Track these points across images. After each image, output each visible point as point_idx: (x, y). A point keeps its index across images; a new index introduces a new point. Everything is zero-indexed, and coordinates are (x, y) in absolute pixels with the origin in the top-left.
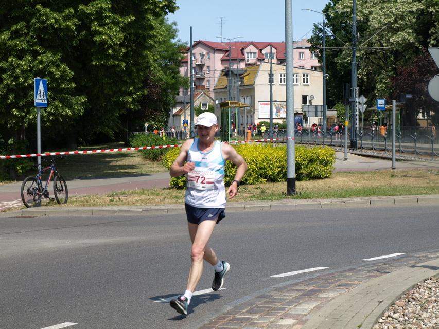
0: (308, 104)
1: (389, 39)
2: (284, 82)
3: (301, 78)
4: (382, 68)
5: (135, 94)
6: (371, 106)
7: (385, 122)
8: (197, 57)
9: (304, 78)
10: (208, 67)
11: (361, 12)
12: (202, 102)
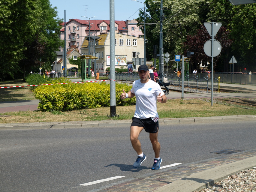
0: (136, 57)
1: (183, 19)
2: (122, 44)
3: (132, 42)
4: (179, 36)
5: (19, 49)
6: (173, 59)
7: (180, 69)
8: (71, 29)
9: (134, 42)
10: (78, 35)
11: (167, 3)
12: (74, 55)
